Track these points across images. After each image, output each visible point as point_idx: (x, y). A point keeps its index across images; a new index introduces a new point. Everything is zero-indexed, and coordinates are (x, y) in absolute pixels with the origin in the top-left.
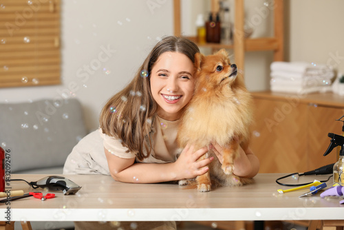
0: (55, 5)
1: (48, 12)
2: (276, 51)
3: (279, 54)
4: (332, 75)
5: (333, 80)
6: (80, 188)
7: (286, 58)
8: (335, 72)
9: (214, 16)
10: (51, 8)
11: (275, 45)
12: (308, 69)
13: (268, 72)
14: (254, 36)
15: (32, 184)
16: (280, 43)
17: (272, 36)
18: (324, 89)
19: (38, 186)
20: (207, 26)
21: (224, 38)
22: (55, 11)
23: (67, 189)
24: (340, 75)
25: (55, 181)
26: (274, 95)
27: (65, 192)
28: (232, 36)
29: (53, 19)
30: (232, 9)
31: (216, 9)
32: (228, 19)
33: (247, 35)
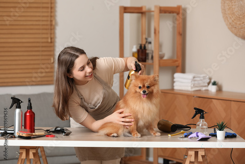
0: (51, 38)
1: (48, 42)
2: (177, 67)
3: (179, 68)
4: (208, 81)
5: (209, 84)
6: (71, 132)
7: (183, 71)
8: (210, 79)
9: (143, 46)
10: (49, 41)
11: (177, 63)
12: (194, 77)
13: (173, 78)
14: (165, 58)
15: (47, 130)
16: (180, 61)
17: (175, 58)
18: (204, 89)
19: (50, 132)
20: (138, 51)
21: (148, 59)
22: (51, 42)
23: (65, 133)
24: (212, 81)
25: (59, 129)
26: (175, 91)
27: (64, 134)
28: (152, 57)
29: (51, 47)
30: (153, 43)
31: (144, 42)
32: (150, 48)
33: (161, 57)
